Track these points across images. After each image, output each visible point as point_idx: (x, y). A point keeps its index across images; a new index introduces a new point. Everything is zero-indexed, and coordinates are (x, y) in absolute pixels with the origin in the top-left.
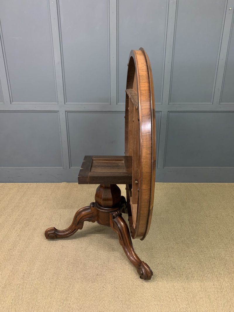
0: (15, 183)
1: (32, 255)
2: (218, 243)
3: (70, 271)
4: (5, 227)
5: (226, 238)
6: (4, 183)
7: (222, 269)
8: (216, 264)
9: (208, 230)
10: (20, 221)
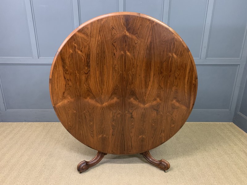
1: (55, 181)
2: (208, 171)
5: (214, 167)
9: (198, 160)
10: (45, 153)
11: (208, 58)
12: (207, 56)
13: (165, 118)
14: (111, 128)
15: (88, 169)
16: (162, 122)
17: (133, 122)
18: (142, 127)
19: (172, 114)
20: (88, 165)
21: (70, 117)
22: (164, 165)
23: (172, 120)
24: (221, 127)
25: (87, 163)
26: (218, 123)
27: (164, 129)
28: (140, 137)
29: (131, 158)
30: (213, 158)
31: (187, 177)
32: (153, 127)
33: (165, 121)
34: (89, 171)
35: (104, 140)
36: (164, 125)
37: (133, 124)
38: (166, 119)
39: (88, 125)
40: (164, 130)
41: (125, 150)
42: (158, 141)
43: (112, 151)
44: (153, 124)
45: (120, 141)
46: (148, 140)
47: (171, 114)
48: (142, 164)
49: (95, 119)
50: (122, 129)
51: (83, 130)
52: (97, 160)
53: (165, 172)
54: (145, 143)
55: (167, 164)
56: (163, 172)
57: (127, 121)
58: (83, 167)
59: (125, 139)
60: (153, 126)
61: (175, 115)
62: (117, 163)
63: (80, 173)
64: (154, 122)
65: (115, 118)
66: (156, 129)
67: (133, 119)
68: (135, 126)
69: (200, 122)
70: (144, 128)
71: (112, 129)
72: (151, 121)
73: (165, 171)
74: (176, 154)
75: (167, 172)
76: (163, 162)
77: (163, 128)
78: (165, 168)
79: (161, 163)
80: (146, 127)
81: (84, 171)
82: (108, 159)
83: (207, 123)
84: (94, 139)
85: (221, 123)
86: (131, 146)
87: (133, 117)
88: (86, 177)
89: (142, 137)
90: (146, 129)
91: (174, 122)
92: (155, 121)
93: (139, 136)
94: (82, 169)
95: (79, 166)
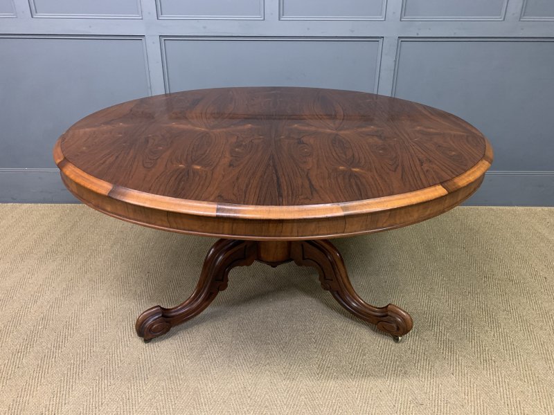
0: (57, 205)
1: (69, 366)
2: (524, 340)
3: (157, 409)
4: (15, 298)
5: (541, 329)
6: (33, 204)
7: (545, 408)
8: (526, 393)
9: (493, 309)
10: (53, 285)
11: (526, 18)
12: (524, 12)
15: (168, 330)
20: (168, 319)
22: (396, 322)
24: (548, 220)
25: (164, 312)
26: (539, 209)
30: (536, 303)
31: (465, 356)
37: (306, 150)
41: (280, 196)
52: (196, 304)
53: (396, 340)
55: (404, 320)
56: (391, 342)
58: (152, 325)
63: (146, 341)
67: (306, 145)
69: (487, 207)
73: (398, 339)
74: (428, 289)
76: (392, 311)
78: (398, 329)
79: (387, 315)
81: (158, 336)
83: (507, 208)
85: (546, 208)
86: (307, 186)
87: (304, 143)
88: (160, 354)
94: (150, 329)
95: (142, 323)
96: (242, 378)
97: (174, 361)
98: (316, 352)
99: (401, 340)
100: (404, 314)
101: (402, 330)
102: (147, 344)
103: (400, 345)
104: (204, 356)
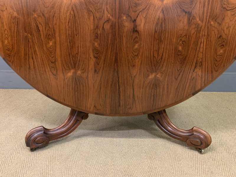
13: (206, 34)
14: (92, 56)
16: (199, 43)
17: (137, 42)
18: (156, 55)
19: (220, 24)
20: (48, 135)
21: (5, 27)
22: (199, 138)
23: (220, 36)
25: (46, 131)
27: (201, 60)
28: (152, 76)
29: (132, 131)
32: (179, 55)
33: (205, 41)
34: (52, 148)
35: (78, 83)
36: (201, 50)
37: (136, 46)
38: (208, 35)
39: (45, 48)
40: (201, 62)
41: (120, 106)
42: (188, 85)
43: (95, 106)
44: (180, 48)
45: (110, 84)
46: (168, 85)
47: (218, 23)
48: (152, 139)
49: (57, 34)
50: (114, 59)
51: (34, 58)
52: (67, 127)
53: (201, 152)
54: (161, 90)
55: (205, 137)
56: (196, 153)
57: (124, 39)
58: (36, 138)
59: (120, 81)
60: (179, 51)
61: (227, 24)
62: (106, 137)
63: (32, 150)
64: (181, 42)
65: (99, 33)
66: (185, 59)
67: (137, 35)
68: (141, 51)
70: (160, 58)
71: (95, 57)
72: (174, 40)
75: (204, 153)
76: (196, 131)
77: (200, 55)
78: (202, 143)
79: (193, 134)
80: (164, 54)
82: (91, 131)
84: (57, 79)
86: (132, 96)
87: (137, 31)
89: (155, 76)
90: (163, 59)
91: (224, 43)
92: (183, 39)
93: (148, 76)
94: (34, 141)
95: (30, 136)
96: (94, 174)
97: (48, 162)
98: (146, 159)
99: (204, 151)
100: (205, 133)
101: (204, 144)
102: (32, 153)
103: (203, 155)
104: (69, 159)
